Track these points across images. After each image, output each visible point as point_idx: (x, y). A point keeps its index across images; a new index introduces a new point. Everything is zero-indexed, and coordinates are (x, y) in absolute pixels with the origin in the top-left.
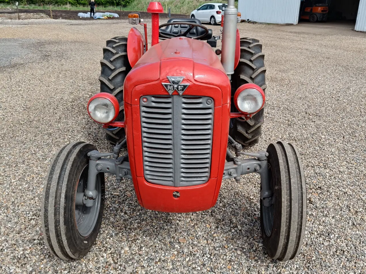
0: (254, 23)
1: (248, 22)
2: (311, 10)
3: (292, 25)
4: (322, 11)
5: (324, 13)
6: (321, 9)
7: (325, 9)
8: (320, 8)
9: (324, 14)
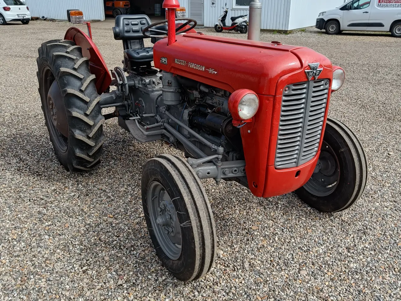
0: (53, 20)
1: (45, 20)
2: (113, 4)
3: (99, 21)
4: (125, 5)
5: (127, 7)
6: (123, 3)
7: (127, 4)
8: (121, 3)
9: (127, 9)
